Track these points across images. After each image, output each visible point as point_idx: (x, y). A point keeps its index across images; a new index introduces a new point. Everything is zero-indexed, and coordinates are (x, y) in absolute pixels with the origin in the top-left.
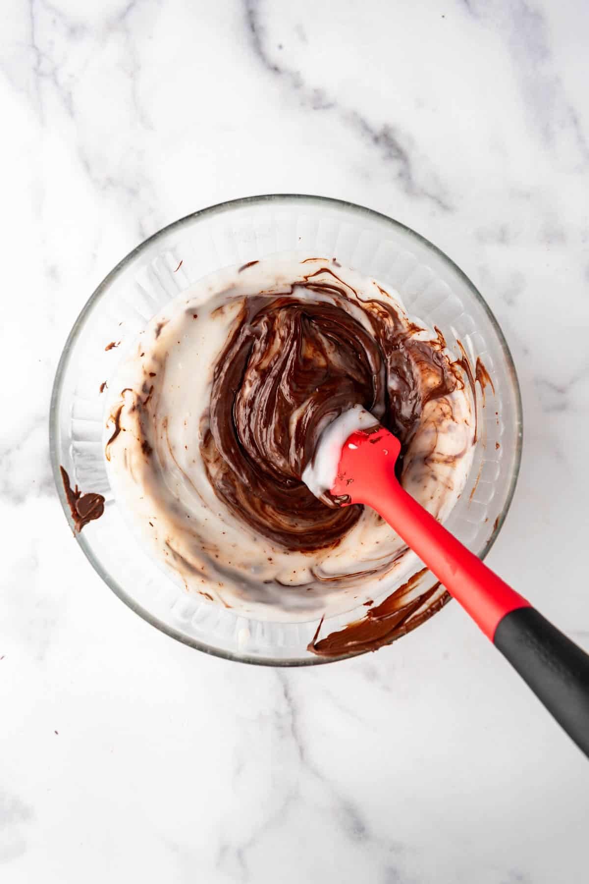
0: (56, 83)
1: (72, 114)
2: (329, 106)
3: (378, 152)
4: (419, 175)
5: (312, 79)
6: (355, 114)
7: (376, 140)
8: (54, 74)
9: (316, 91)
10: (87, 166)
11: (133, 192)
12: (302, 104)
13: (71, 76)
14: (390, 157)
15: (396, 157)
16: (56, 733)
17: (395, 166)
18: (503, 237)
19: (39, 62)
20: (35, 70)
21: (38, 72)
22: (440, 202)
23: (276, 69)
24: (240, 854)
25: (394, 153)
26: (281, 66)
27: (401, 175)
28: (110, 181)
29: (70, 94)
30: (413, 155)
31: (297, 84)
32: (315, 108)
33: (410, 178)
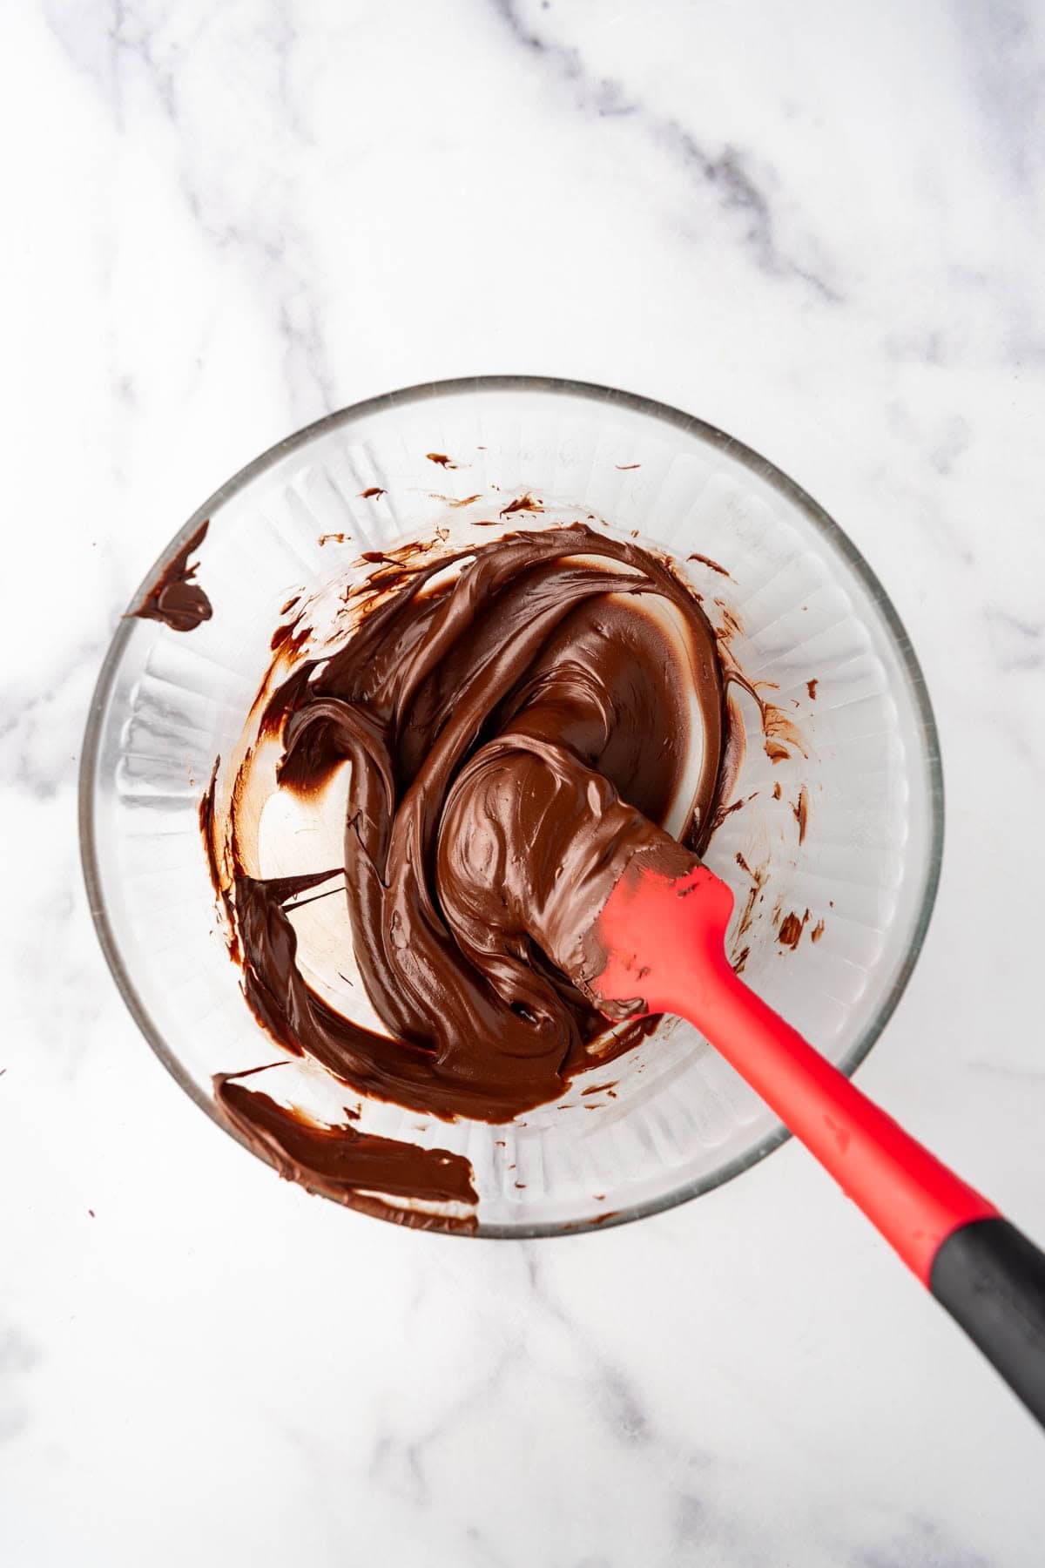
0: (147, 58)
1: (171, 112)
2: (627, 111)
3: (712, 195)
4: (786, 236)
5: (599, 64)
6: (674, 125)
7: (711, 172)
8: (144, 43)
9: (604, 83)
10: (195, 205)
11: (274, 253)
12: (581, 106)
13: (174, 46)
14: (734, 202)
15: (746, 204)
16: (92, 1213)
17: (743, 220)
18: (933, 350)
19: (119, 22)
20: (112, 35)
21: (118, 41)
22: (821, 286)
23: (536, 44)
24: (413, 1453)
25: (742, 197)
26: (545, 39)
27: (752, 235)
28: (233, 231)
29: (170, 78)
30: (775, 200)
31: (573, 71)
32: (602, 114)
33: (768, 241)
